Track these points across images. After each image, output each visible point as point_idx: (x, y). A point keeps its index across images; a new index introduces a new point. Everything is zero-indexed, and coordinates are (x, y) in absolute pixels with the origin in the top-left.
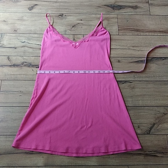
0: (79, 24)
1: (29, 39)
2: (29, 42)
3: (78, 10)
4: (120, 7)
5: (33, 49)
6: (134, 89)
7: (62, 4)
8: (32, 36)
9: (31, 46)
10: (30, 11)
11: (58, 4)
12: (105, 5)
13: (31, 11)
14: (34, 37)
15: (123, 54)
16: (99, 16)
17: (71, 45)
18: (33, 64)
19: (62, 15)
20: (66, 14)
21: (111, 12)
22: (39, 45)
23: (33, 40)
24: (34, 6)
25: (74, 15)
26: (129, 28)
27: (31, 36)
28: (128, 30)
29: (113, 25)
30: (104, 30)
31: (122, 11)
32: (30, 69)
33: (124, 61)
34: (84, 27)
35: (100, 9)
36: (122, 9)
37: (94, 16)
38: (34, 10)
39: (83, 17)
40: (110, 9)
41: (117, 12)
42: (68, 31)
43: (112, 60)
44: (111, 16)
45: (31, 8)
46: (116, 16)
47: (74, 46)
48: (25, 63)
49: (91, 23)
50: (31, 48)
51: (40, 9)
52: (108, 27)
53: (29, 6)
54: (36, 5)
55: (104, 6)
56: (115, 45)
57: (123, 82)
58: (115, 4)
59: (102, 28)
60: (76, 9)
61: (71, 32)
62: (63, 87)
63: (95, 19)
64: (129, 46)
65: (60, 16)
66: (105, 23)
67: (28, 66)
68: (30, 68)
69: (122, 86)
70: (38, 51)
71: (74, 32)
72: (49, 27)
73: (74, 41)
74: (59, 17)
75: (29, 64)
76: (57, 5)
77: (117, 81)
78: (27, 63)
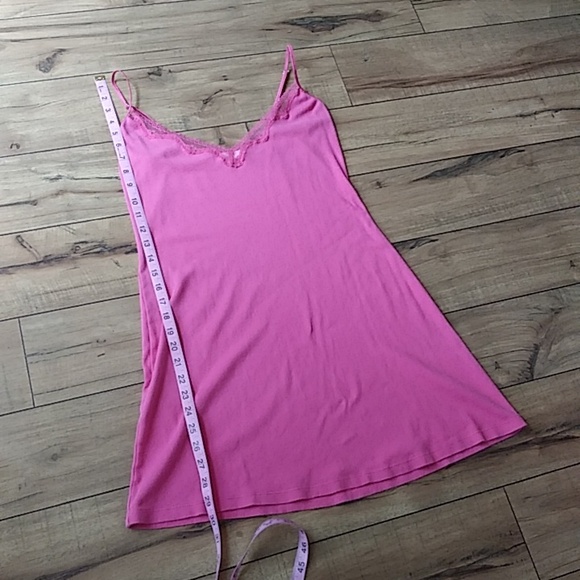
0: (221, 93)
1: (72, 167)
2: (72, 173)
3: (206, 50)
4: (331, 23)
5: (98, 195)
6: (447, 258)
7: (146, 36)
8: (80, 155)
9: (86, 185)
10: (47, 75)
11: (132, 40)
12: (284, 23)
13: (49, 74)
14: (87, 157)
15: (384, 160)
16: (275, 58)
17: (219, 159)
18: (110, 243)
19: (157, 72)
20: (172, 68)
21: (311, 42)
22: (111, 178)
23: (86, 165)
24: (54, 55)
25: (198, 65)
26: (375, 80)
27: (74, 156)
28: (377, 85)
29: (326, 80)
30: (307, 99)
31: (341, 33)
32: (106, 263)
33: (393, 180)
34: (241, 99)
35: (272, 36)
36: (337, 26)
37: (259, 59)
38: (59, 70)
39: (228, 68)
40: (303, 31)
41: (326, 37)
42: (195, 117)
43: (359, 184)
44: (314, 52)
45: (47, 64)
46: (326, 50)
47: (229, 162)
48: (82, 246)
49: (259, 83)
50: (88, 192)
51: (80, 62)
52: (315, 86)
53: (37, 59)
54: (62, 50)
55: (283, 26)
56: (351, 137)
57: (411, 245)
58: (315, 14)
59: (299, 94)
60: (199, 46)
61: (206, 120)
62: (234, 296)
63: (267, 68)
64: (392, 133)
65: (151, 76)
66: (303, 74)
67: (98, 252)
68: (105, 259)
69: (412, 255)
70: (115, 199)
71: (214, 118)
72: (131, 116)
73: (223, 147)
74: (152, 80)
75: (100, 246)
76: (131, 41)
77: (392, 244)
78: (89, 245)
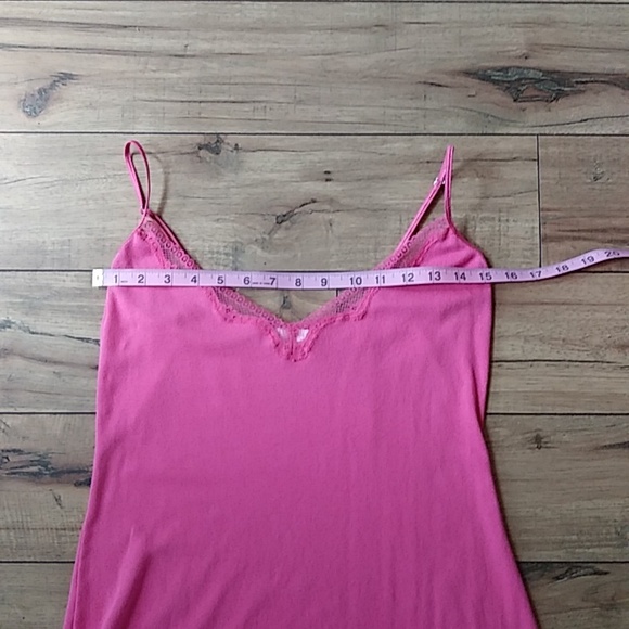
0: (312, 206)
1: (32, 308)
2: (29, 321)
3: (310, 112)
4: (557, 86)
5: (58, 369)
6: (614, 613)
7: (214, 67)
8: (49, 287)
9: (45, 346)
10: (32, 124)
11: (189, 71)
12: (468, 73)
13: (35, 122)
14: (59, 294)
15: (563, 394)
16: (428, 147)
17: (269, 342)
18: (58, 461)
19: (213, 146)
20: (242, 141)
21: (503, 122)
22: (87, 340)
23: (55, 310)
24: (53, 85)
25: (287, 141)
26: (600, 223)
27: (40, 288)
28: (600, 236)
29: (510, 208)
30: (458, 248)
31: (568, 111)
32: (41, 494)
33: (566, 438)
34: (345, 223)
35: (438, 100)
36: (567, 95)
37: (399, 146)
38: (55, 117)
39: (338, 156)
40: (498, 96)
41: (537, 115)
42: (254, 247)
43: (499, 432)
44: (504, 145)
45: (37, 101)
46: (529, 144)
47: (284, 352)
48: (13, 458)
49: (385, 195)
50: (46, 361)
51: (91, 106)
52: (483, 219)
53: (23, 88)
54: (66, 77)
55: (463, 80)
56: (517, 336)
57: (558, 572)
58: (532, 63)
59: (445, 236)
60: (300, 102)
61: (270, 256)
63: (407, 167)
64: (596, 340)
65: (202, 153)
66: (464, 194)
67: (34, 474)
68: (40, 488)
69: (547, 592)
70: (84, 382)
71: (287, 255)
73: (286, 314)
74: (201, 160)
75: (39, 463)
76: (186, 74)
77: (519, 564)
78: (24, 457)
